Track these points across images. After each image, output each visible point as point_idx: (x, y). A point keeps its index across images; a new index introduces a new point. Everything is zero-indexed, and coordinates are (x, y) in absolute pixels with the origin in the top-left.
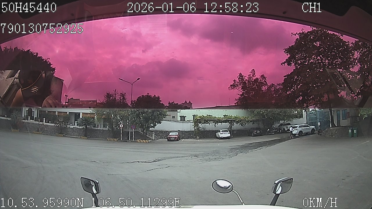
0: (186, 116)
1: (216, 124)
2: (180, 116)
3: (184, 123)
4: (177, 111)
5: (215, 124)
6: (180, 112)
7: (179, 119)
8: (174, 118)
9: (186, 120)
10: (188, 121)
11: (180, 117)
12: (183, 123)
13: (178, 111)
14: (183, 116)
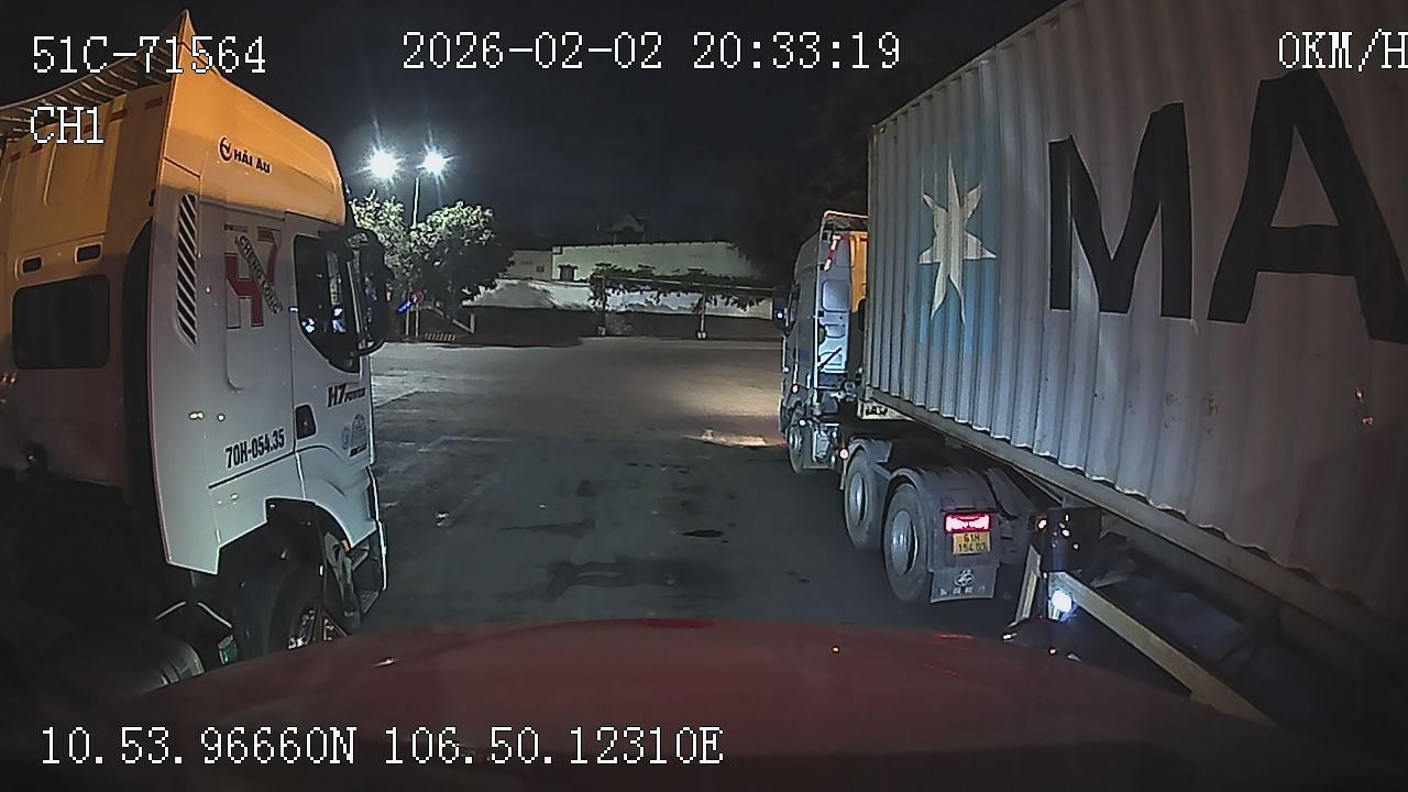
0: (576, 268)
1: (661, 296)
2: (560, 266)
3: (569, 288)
4: (551, 250)
5: (658, 295)
6: (561, 253)
7: (557, 274)
8: (543, 270)
9: (575, 279)
10: (581, 281)
11: (559, 270)
12: (566, 285)
13: (554, 251)
14: (568, 266)
